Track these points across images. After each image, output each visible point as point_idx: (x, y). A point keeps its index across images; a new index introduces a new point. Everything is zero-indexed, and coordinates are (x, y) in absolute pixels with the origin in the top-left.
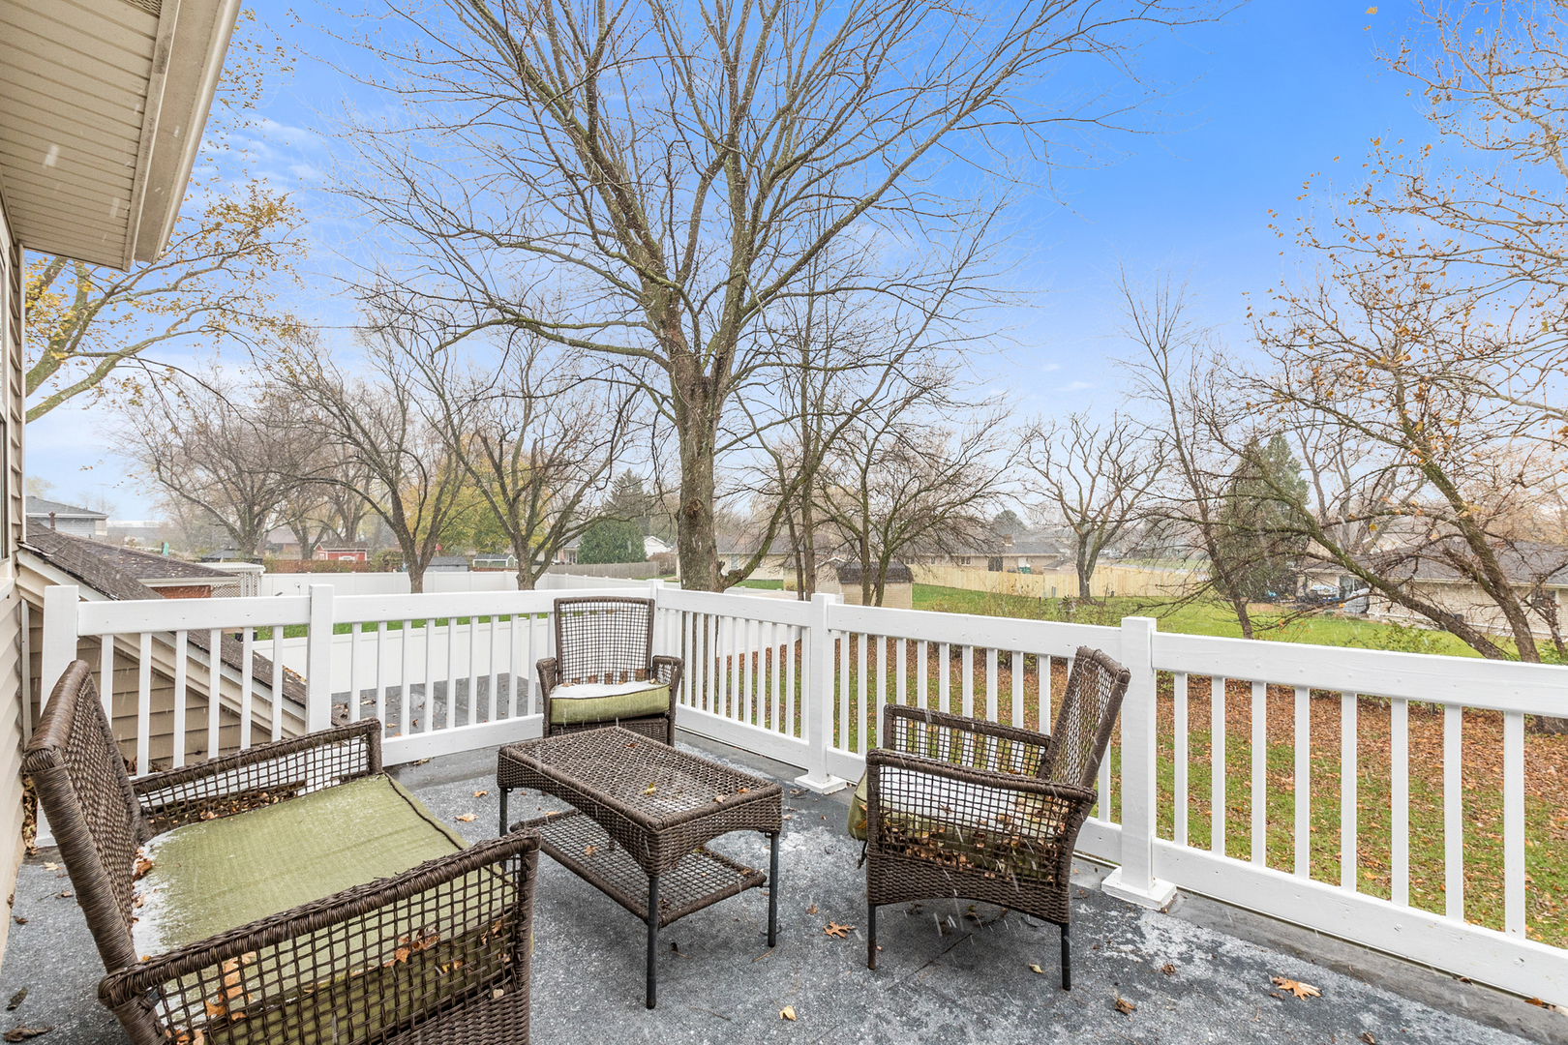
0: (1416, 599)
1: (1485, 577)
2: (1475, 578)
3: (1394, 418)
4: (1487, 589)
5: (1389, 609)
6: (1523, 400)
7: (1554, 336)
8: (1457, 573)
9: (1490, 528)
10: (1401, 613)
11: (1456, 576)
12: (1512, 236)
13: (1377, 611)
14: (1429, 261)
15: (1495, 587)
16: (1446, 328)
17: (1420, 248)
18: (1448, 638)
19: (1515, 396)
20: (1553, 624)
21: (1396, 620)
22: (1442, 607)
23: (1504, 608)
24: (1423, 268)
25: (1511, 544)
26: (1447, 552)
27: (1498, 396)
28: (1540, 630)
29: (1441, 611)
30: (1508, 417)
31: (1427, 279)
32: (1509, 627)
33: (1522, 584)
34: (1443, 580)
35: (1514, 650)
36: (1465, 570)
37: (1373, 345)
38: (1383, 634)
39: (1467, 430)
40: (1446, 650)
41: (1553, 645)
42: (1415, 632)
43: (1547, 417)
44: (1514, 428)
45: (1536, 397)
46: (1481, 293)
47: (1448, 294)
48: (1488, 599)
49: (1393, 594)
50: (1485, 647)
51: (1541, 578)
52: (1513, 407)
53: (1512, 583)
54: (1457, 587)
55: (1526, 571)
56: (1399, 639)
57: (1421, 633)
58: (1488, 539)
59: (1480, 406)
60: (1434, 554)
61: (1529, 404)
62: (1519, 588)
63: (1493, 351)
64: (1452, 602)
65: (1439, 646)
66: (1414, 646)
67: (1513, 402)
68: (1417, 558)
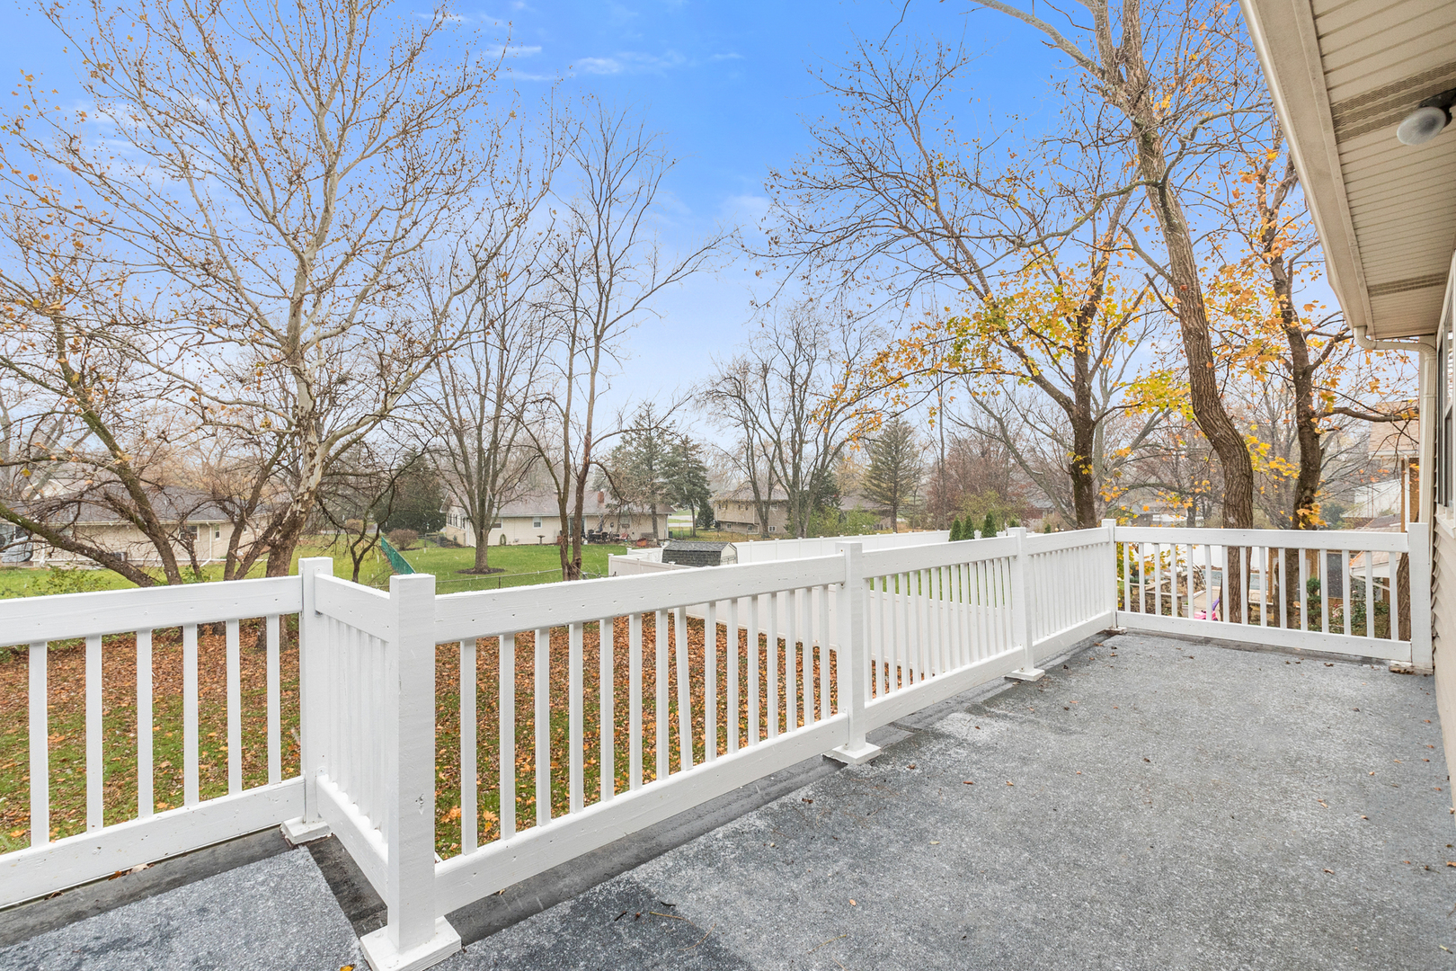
0: (79, 542)
1: (140, 517)
2: (131, 519)
3: (52, 364)
4: (142, 528)
5: (50, 555)
6: (167, 369)
7: (187, 323)
8: (117, 516)
9: (144, 476)
10: (63, 558)
11: (114, 519)
12: (158, 231)
13: (40, 558)
14: (86, 223)
15: (149, 526)
16: (103, 292)
17: (76, 207)
18: (111, 575)
19: (162, 365)
20: (191, 552)
21: (56, 565)
22: (103, 548)
23: (156, 544)
24: (80, 228)
25: (161, 488)
26: (108, 498)
27: (149, 362)
28: (182, 558)
29: (102, 552)
30: (154, 382)
31: (84, 240)
32: (160, 559)
33: (169, 522)
34: (104, 522)
35: (163, 578)
36: (122, 511)
37: (32, 288)
38: (43, 580)
39: (123, 387)
40: (108, 585)
41: (192, 569)
42: (78, 573)
43: (184, 387)
44: (160, 392)
45: (176, 369)
46: (133, 269)
47: (105, 260)
48: (143, 537)
49: (56, 540)
50: (141, 579)
51: (184, 516)
52: (159, 374)
53: (162, 522)
54: (118, 528)
55: (172, 512)
56: (59, 581)
57: (84, 573)
58: (142, 484)
59: (136, 368)
60: (96, 499)
61: (169, 373)
62: (167, 525)
63: (141, 323)
64: (112, 543)
65: (102, 583)
66: (78, 586)
67: (161, 369)
68: (79, 502)
